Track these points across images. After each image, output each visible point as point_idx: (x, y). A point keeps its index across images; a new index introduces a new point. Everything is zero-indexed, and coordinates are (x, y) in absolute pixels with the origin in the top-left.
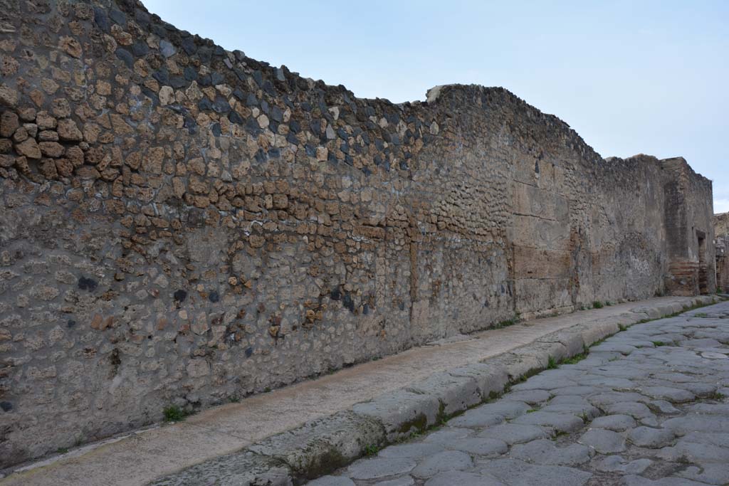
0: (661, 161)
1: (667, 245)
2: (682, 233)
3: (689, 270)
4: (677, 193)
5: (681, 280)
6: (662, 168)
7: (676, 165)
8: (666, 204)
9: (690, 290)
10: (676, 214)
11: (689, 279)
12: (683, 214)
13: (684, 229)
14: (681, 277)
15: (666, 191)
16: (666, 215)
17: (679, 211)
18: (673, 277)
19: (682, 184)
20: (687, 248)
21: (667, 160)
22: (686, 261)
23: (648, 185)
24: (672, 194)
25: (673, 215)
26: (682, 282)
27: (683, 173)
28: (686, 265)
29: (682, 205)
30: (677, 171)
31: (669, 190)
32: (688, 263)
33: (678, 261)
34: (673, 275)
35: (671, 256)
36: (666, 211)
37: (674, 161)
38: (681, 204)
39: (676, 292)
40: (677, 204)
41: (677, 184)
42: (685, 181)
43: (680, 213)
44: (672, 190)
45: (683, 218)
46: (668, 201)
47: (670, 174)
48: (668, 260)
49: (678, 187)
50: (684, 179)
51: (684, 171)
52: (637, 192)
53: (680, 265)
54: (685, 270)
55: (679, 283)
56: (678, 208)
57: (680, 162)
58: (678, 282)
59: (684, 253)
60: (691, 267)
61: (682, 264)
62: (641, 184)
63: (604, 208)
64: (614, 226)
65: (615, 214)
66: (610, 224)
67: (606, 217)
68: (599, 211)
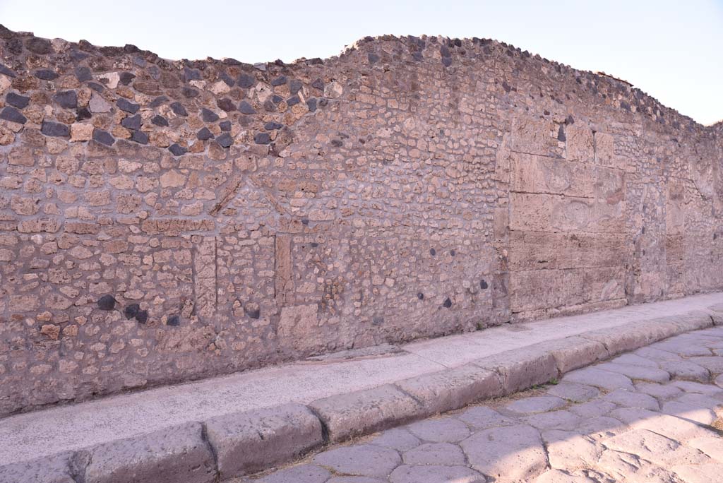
63: (693, 182)
64: (713, 202)
65: (715, 188)
66: (705, 199)
67: (696, 191)
68: (684, 185)
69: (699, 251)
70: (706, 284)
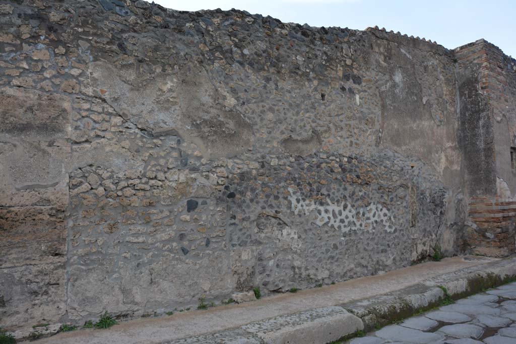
0: (452, 52)
1: (466, 177)
2: (486, 156)
3: (500, 215)
4: (477, 95)
5: (486, 230)
6: (455, 61)
7: (474, 52)
8: (463, 114)
9: (500, 247)
10: (477, 127)
11: (499, 230)
12: (487, 126)
13: (489, 151)
14: (486, 225)
15: (462, 94)
16: (463, 130)
17: (481, 122)
18: (475, 226)
19: (484, 80)
20: (495, 181)
21: (462, 48)
22: (493, 201)
23: (398, 78)
24: (470, 97)
25: (473, 129)
26: (488, 234)
27: (485, 64)
28: (494, 208)
29: (485, 113)
30: (475, 62)
31: (467, 92)
32: (497, 204)
33: (482, 201)
34: (475, 222)
35: (472, 193)
36: (463, 123)
37: (472, 49)
38: (483, 111)
39: (478, 249)
40: (479, 111)
41: (477, 81)
42: (489, 75)
43: (483, 126)
44: (470, 92)
45: (488, 133)
46: (465, 109)
47: (466, 68)
48: (467, 200)
49: (479, 86)
50: (486, 72)
51: (487, 60)
52: (349, 84)
53: (485, 208)
54: (492, 215)
55: (484, 236)
56: (479, 118)
57: (480, 47)
58: (482, 233)
59: (490, 189)
60: (503, 211)
61: (488, 205)
62: (370, 75)
63: (104, 101)
64: (179, 142)
65: (187, 116)
66: (152, 136)
67: (117, 120)
68: (66, 105)
69: (136, 235)
70: (159, 297)
